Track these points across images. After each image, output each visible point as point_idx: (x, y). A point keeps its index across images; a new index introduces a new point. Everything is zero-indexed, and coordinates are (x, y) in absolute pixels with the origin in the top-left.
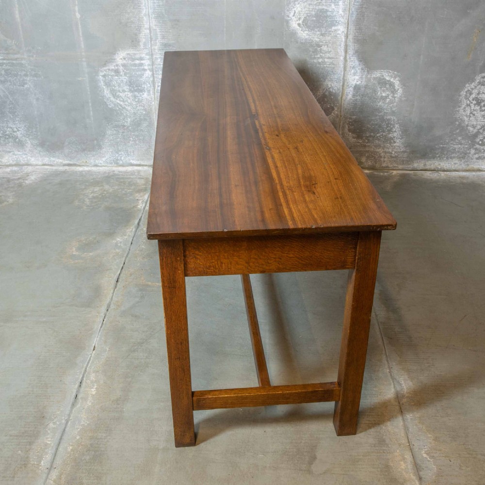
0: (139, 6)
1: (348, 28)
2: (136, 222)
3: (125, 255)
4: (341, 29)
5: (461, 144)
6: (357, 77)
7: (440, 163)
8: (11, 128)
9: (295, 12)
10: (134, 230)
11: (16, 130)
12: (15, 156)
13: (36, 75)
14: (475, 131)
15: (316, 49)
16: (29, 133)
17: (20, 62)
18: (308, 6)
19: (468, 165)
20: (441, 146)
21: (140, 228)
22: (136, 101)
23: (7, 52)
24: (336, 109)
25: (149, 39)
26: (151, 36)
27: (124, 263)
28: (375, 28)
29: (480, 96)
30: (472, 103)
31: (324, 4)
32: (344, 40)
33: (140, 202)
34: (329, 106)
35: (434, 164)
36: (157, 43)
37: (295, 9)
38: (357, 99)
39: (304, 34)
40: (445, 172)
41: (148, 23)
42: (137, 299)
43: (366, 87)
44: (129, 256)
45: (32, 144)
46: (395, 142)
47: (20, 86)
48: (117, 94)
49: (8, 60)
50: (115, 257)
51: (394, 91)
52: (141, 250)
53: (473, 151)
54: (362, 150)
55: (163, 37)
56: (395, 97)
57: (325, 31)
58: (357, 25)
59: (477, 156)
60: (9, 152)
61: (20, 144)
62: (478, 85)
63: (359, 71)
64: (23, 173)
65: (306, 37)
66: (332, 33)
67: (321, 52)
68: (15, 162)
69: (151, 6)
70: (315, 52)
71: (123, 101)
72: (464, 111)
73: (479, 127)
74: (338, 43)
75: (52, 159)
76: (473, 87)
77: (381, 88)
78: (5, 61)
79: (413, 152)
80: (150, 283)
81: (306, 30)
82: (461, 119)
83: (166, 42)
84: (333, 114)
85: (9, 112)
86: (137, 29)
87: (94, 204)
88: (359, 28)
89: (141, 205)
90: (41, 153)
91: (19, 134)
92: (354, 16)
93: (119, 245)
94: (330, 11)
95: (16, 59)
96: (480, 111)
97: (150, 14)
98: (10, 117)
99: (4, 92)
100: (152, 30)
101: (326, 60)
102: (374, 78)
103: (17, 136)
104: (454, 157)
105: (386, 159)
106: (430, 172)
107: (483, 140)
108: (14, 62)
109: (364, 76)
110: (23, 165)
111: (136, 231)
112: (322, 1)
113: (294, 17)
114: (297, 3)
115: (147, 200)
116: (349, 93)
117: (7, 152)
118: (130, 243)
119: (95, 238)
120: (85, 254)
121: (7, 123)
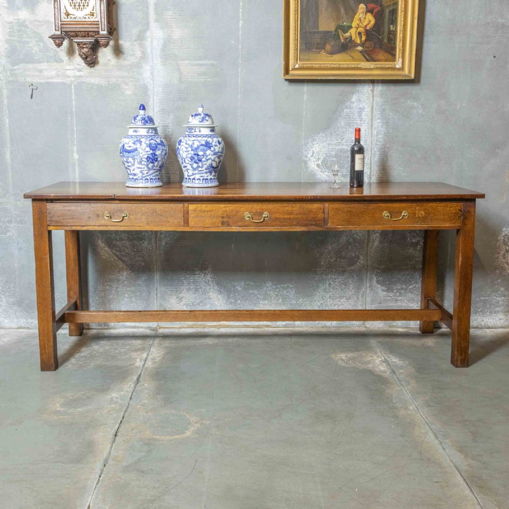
1: (371, 168)
2: (135, 378)
3: (124, 410)
5: (504, 296)
7: (482, 319)
9: (313, 153)
10: (132, 386)
13: (21, 222)
16: (5, 289)
17: (5, 206)
18: (327, 146)
20: (483, 298)
21: (140, 384)
22: (135, 251)
24: (362, 258)
27: (123, 418)
31: (345, 144)
33: (138, 360)
34: (353, 255)
35: (476, 320)
37: (314, 149)
38: (384, 246)
39: (324, 176)
40: (491, 330)
42: (143, 454)
43: (394, 232)
44: (129, 411)
45: (7, 302)
47: (1, 234)
48: (114, 243)
50: (111, 412)
52: (143, 405)
54: (394, 304)
57: (347, 173)
58: (380, 166)
65: (326, 178)
71: (120, 251)
75: (29, 320)
80: (158, 437)
81: (326, 171)
82: (502, 267)
84: (358, 263)
87: (81, 363)
88: (383, 168)
89: (139, 363)
90: (17, 313)
92: (377, 156)
104: (498, 312)
111: (135, 386)
112: (342, 140)
113: (312, 158)
114: (315, 143)
115: (147, 358)
116: (376, 239)
118: (129, 398)
119: (84, 395)
120: (72, 409)
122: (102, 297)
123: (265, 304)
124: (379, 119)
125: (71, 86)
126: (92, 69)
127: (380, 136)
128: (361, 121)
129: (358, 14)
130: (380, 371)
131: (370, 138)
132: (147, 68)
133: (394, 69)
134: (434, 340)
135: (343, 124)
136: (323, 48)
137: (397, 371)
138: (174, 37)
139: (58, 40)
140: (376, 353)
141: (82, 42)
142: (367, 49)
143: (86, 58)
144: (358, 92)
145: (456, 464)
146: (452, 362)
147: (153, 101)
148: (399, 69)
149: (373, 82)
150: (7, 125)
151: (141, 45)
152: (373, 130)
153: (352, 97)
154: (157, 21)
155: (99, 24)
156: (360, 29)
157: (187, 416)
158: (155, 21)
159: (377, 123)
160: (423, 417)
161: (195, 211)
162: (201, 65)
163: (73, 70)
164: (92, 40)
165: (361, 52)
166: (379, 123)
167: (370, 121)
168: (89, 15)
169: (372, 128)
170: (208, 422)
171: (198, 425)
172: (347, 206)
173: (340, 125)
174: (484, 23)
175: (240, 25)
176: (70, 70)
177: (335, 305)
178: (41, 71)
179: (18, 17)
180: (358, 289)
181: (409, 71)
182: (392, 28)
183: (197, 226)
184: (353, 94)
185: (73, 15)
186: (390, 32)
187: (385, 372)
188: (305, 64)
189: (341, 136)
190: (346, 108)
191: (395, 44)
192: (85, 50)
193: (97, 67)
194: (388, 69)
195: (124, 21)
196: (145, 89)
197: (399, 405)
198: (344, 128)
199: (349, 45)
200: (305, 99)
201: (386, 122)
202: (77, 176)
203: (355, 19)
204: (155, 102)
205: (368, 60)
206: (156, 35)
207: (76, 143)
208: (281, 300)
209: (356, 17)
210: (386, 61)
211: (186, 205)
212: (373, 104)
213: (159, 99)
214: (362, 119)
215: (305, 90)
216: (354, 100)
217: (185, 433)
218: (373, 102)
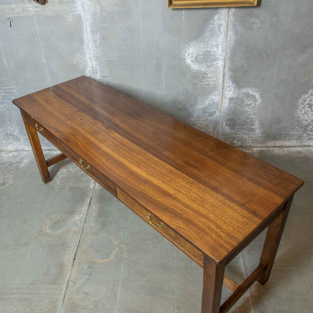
0: (84, 53)
1: (225, 62)
2: (89, 202)
3: (81, 233)
4: (220, 63)
5: (298, 131)
6: (231, 93)
7: (284, 142)
8: (10, 129)
9: (189, 53)
10: (87, 208)
11: (13, 131)
12: (15, 146)
14: (307, 123)
15: (204, 76)
16: (21, 133)
17: (11, 91)
18: (198, 49)
19: (302, 143)
20: (285, 132)
21: (91, 207)
23: (2, 85)
24: (217, 112)
25: (92, 73)
26: (93, 71)
27: (80, 241)
28: (243, 61)
29: (312, 102)
30: (306, 107)
31: (209, 47)
32: (222, 70)
33: (92, 182)
34: (212, 111)
35: (280, 143)
36: (97, 76)
37: (189, 51)
38: (231, 106)
39: (195, 67)
40: (287, 148)
41: (91, 64)
42: (87, 277)
43: (237, 98)
44: (83, 234)
45: (24, 139)
46: (255, 131)
49: (3, 90)
50: (74, 235)
51: (256, 101)
52: (91, 228)
53: (305, 135)
54: (235, 136)
55: (102, 72)
56: (256, 104)
57: (210, 65)
58: (231, 60)
59: (307, 138)
60: (11, 144)
61: (17, 139)
62: (310, 96)
63: (232, 89)
64: (20, 157)
65: (197, 69)
66: (214, 66)
67: (207, 78)
68: (15, 149)
69: (92, 53)
70: (203, 77)
72: (301, 112)
73: (310, 121)
74: (218, 72)
76: (307, 97)
77: (247, 99)
78: (1, 91)
79: (267, 137)
80: (96, 260)
81: (197, 64)
82: (298, 116)
83: (103, 75)
84: (215, 115)
85: (8, 121)
86: (84, 68)
87: (62, 185)
88: (233, 62)
89: (92, 185)
91: (15, 133)
92: (229, 54)
93: (77, 222)
94: (213, 52)
95: (8, 89)
96: (311, 111)
97: (92, 58)
98: (9, 124)
99: (3, 109)
100: (93, 68)
101: (210, 83)
102: (243, 93)
103: (15, 135)
104: (293, 139)
105: (249, 141)
106: (278, 148)
107: (312, 128)
108: (7, 91)
109: (236, 92)
110: (20, 151)
111: (88, 210)
112: (207, 45)
113: (188, 56)
114: (190, 47)
116: (226, 102)
117: (9, 144)
118: (84, 221)
119: (61, 217)
120: (55, 232)
121: (7, 127)
124: (232, 31)
125: (33, 18)
126: (44, 6)
127: (231, 42)
128: (220, 32)
131: (225, 43)
132: (79, 3)
135: (208, 35)
144: (219, 13)
149: (229, 8)
153: (215, 17)
159: (230, 33)
163: (32, 7)
166: (231, 34)
167: (226, 32)
169: (227, 37)
170: (123, 246)
171: (117, 249)
173: (206, 36)
176: (30, 7)
178: (13, 9)
180: (215, 129)
184: (215, 15)
189: (207, 42)
190: (210, 24)
193: (47, 4)
196: (79, 18)
198: (209, 37)
200: (183, 19)
201: (236, 33)
204: (87, 25)
207: (43, 53)
212: (228, 21)
213: (89, 23)
214: (221, 31)
215: (183, 13)
216: (215, 19)
217: (111, 257)
218: (228, 19)
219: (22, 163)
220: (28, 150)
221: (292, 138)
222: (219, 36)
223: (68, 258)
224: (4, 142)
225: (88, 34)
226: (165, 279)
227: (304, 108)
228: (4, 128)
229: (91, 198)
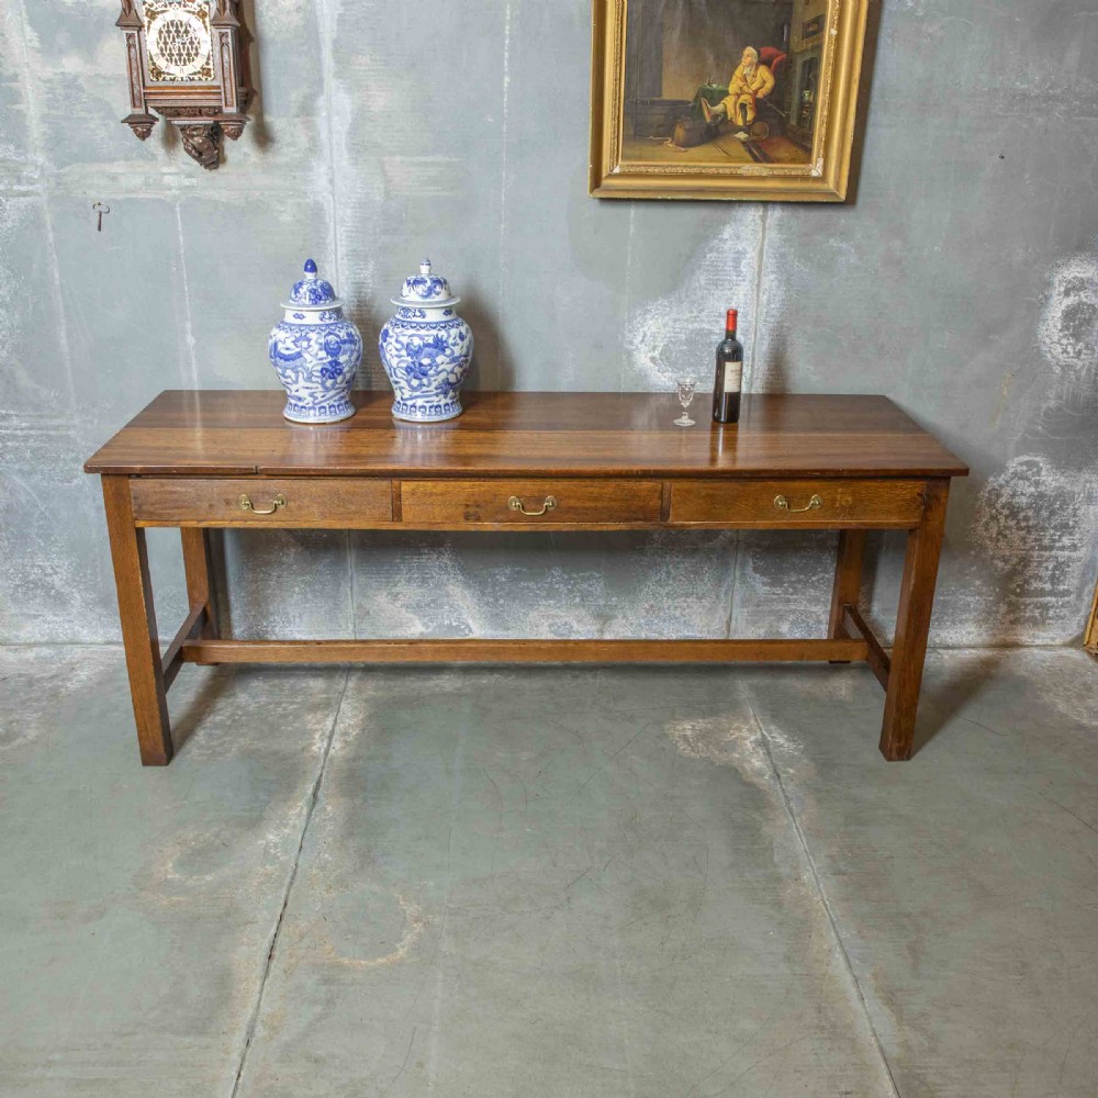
1: (752, 366)
2: (310, 791)
3: (288, 880)
5: (980, 594)
7: (938, 632)
8: (40, 566)
9: (645, 336)
10: (305, 812)
11: (51, 571)
12: (47, 626)
14: (1008, 567)
16: (78, 579)
17: (64, 432)
18: (671, 323)
19: (994, 635)
21: (318, 807)
23: (38, 413)
27: (286, 904)
28: (807, 366)
29: (1017, 499)
30: (1001, 513)
31: (706, 319)
33: (317, 736)
37: (646, 328)
39: (663, 379)
40: (950, 651)
42: (319, 1009)
44: (296, 884)
45: (84, 600)
47: (62, 481)
49: (39, 429)
50: (264, 887)
52: (323, 868)
53: (1003, 608)
54: (783, 608)
57: (707, 373)
58: (772, 362)
59: (1011, 617)
60: (36, 617)
61: (59, 601)
62: (1012, 479)
64: (63, 662)
65: (667, 384)
68: (46, 638)
73: (1015, 560)
76: (1003, 483)
78: (33, 432)
80: (346, 961)
81: (667, 371)
82: (980, 545)
84: (721, 537)
85: (37, 535)
87: (215, 743)
88: (776, 366)
89: (319, 745)
91: (57, 580)
92: (766, 343)
93: (272, 851)
94: (716, 334)
95: (57, 428)
96: (1018, 529)
98: (40, 545)
99: (29, 494)
103: (53, 585)
104: (966, 620)
107: (1023, 585)
108: (53, 433)
110: (65, 643)
111: (309, 814)
112: (700, 312)
113: (643, 345)
114: (648, 316)
115: (332, 732)
117: (30, 617)
118: (298, 847)
119: (217, 835)
120: (195, 878)
121: (32, 558)
122: (254, 592)
123: (549, 605)
124: (773, 272)
125: (175, 206)
126: (214, 173)
127: (773, 306)
128: (738, 276)
129: (740, 67)
130: (752, 770)
131: (754, 310)
132: (320, 171)
133: (806, 178)
134: (850, 682)
135: (703, 282)
136: (670, 133)
137: (784, 772)
138: (372, 109)
139: (140, 125)
140: (746, 720)
141: (190, 126)
142: (755, 138)
143: (201, 154)
144: (735, 220)
145: (882, 1042)
146: (882, 747)
147: (335, 235)
148: (816, 179)
149: (765, 203)
150: (58, 283)
151: (310, 126)
152: (761, 295)
153: (723, 230)
154: (339, 75)
155: (220, 93)
156: (745, 98)
157: (401, 903)
158: (334, 77)
159: (769, 280)
160: (826, 905)
161: (413, 493)
162: (426, 164)
163: (176, 174)
164: (209, 121)
165: (744, 143)
166: (773, 281)
167: (756, 277)
168: (199, 72)
169: (758, 291)
170: (437, 920)
171: (418, 927)
172: (706, 486)
173: (697, 284)
174: (986, 89)
175: (506, 85)
176: (170, 174)
177: (676, 608)
178: (114, 178)
179: (62, 70)
180: (719, 582)
181: (836, 184)
182: (807, 98)
183: (417, 520)
184: (724, 225)
185: (168, 74)
186: (802, 106)
187: (760, 774)
188: (632, 166)
189: (699, 305)
190: (711, 251)
191: (811, 127)
192: (198, 140)
193: (222, 169)
194: (795, 178)
195: (272, 77)
196: (317, 213)
197: (784, 870)
198: (706, 289)
199: (722, 128)
200: (631, 233)
201: (787, 280)
202: (195, 376)
203: (734, 78)
204: (338, 237)
205: (756, 160)
206: (337, 105)
207: (189, 316)
208: (578, 600)
209: (738, 73)
210: (793, 161)
211: (396, 483)
212: (763, 245)
213: (345, 231)
214: (741, 272)
215: (632, 215)
216: (726, 235)
217: (397, 950)
218: (763, 239)
219: (69, 679)
220: (91, 644)
221: (964, 617)
222: (735, 287)
223: (247, 954)
224: (13, 611)
225: (339, 262)
226: (589, 1014)
227: (994, 518)
228: (20, 561)
229: (318, 783)
